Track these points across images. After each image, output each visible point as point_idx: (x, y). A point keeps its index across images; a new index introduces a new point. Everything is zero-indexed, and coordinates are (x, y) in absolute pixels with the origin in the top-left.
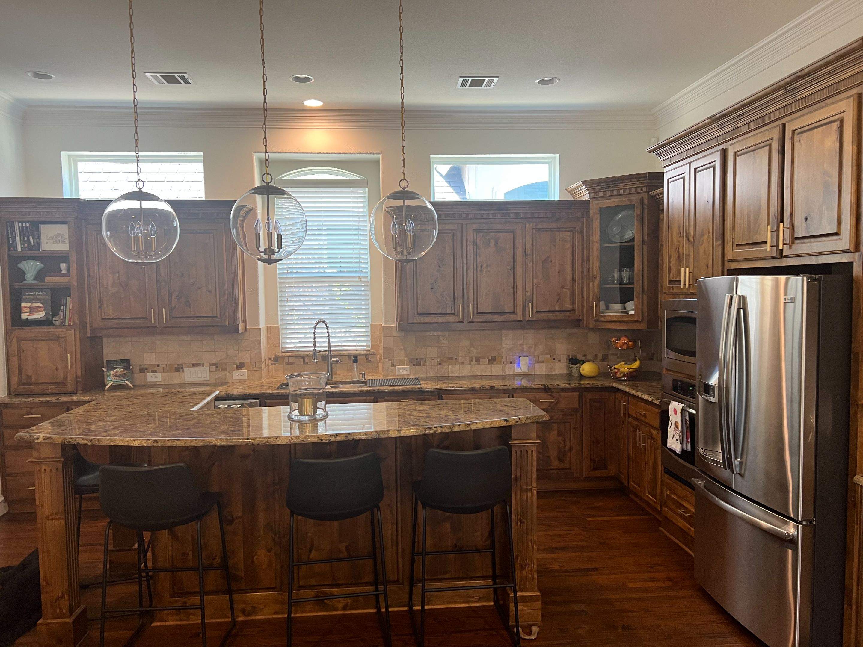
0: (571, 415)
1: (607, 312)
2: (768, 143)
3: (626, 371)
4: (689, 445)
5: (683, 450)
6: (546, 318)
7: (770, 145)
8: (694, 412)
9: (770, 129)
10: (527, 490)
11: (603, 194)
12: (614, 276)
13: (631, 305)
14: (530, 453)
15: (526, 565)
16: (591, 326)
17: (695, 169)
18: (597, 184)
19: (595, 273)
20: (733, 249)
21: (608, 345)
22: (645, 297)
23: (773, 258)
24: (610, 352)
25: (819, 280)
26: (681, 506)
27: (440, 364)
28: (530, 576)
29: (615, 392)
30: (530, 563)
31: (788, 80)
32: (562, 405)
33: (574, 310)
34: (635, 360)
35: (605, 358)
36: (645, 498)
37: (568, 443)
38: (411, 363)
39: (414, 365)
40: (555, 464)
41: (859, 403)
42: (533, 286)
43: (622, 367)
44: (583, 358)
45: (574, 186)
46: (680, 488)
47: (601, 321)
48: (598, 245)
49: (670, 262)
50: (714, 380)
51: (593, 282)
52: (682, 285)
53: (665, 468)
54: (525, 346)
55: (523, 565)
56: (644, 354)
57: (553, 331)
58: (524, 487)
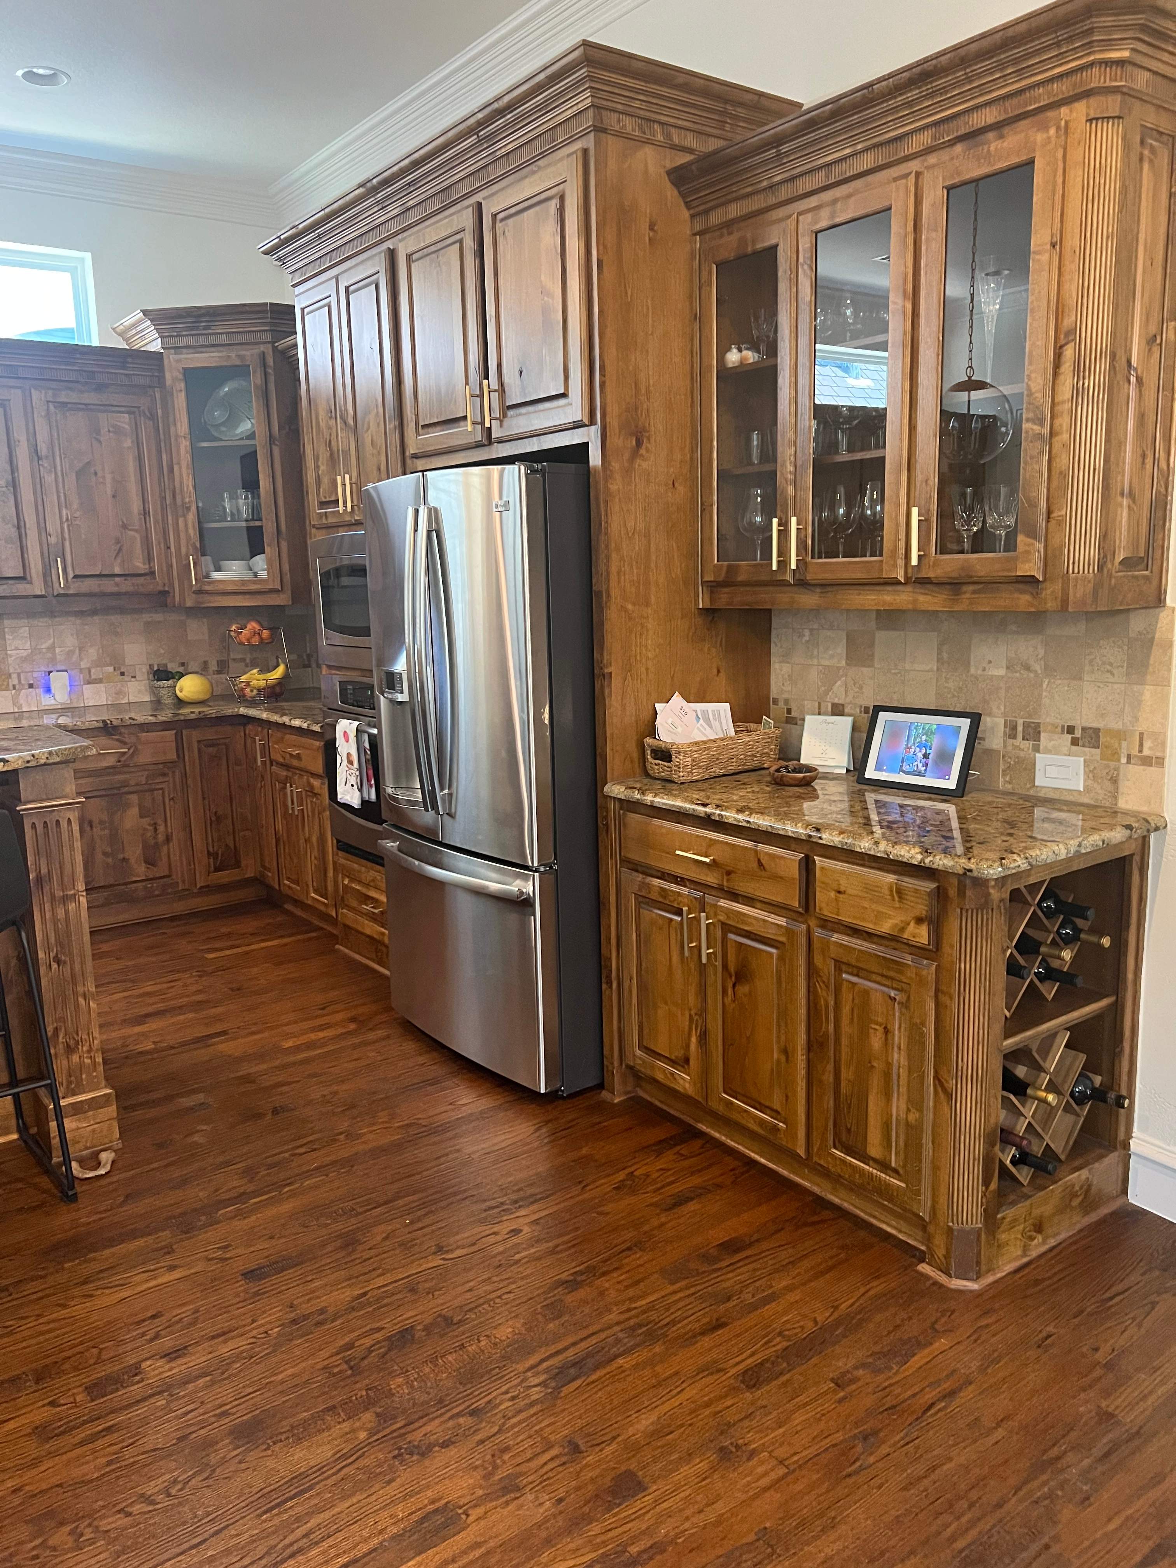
0: (164, 775)
1: (217, 576)
2: (458, 237)
3: (262, 683)
4: (373, 790)
5: (364, 802)
6: (96, 590)
7: (461, 241)
8: (375, 731)
9: (459, 211)
10: (65, 899)
11: (190, 341)
12: (224, 508)
13: (261, 563)
14: (64, 824)
15: (77, 1043)
16: (189, 604)
17: (347, 288)
18: (172, 318)
19: (187, 500)
20: (417, 434)
21: (226, 642)
22: (284, 545)
23: (478, 445)
24: (232, 656)
25: (543, 472)
26: (367, 899)
28: (87, 1061)
29: (244, 725)
30: (85, 1037)
31: (480, 116)
32: (145, 757)
33: (152, 573)
34: (278, 665)
35: (222, 667)
36: (309, 902)
37: (161, 828)
40: (141, 871)
41: (606, 671)
42: (62, 523)
43: (256, 679)
44: (181, 669)
45: (128, 321)
46: (363, 869)
47: (207, 592)
48: (188, 443)
49: (317, 467)
50: (400, 666)
51: (184, 516)
52: (341, 509)
53: (338, 841)
54: (57, 650)
55: (72, 1043)
56: (294, 657)
57: (115, 618)
58: (59, 894)
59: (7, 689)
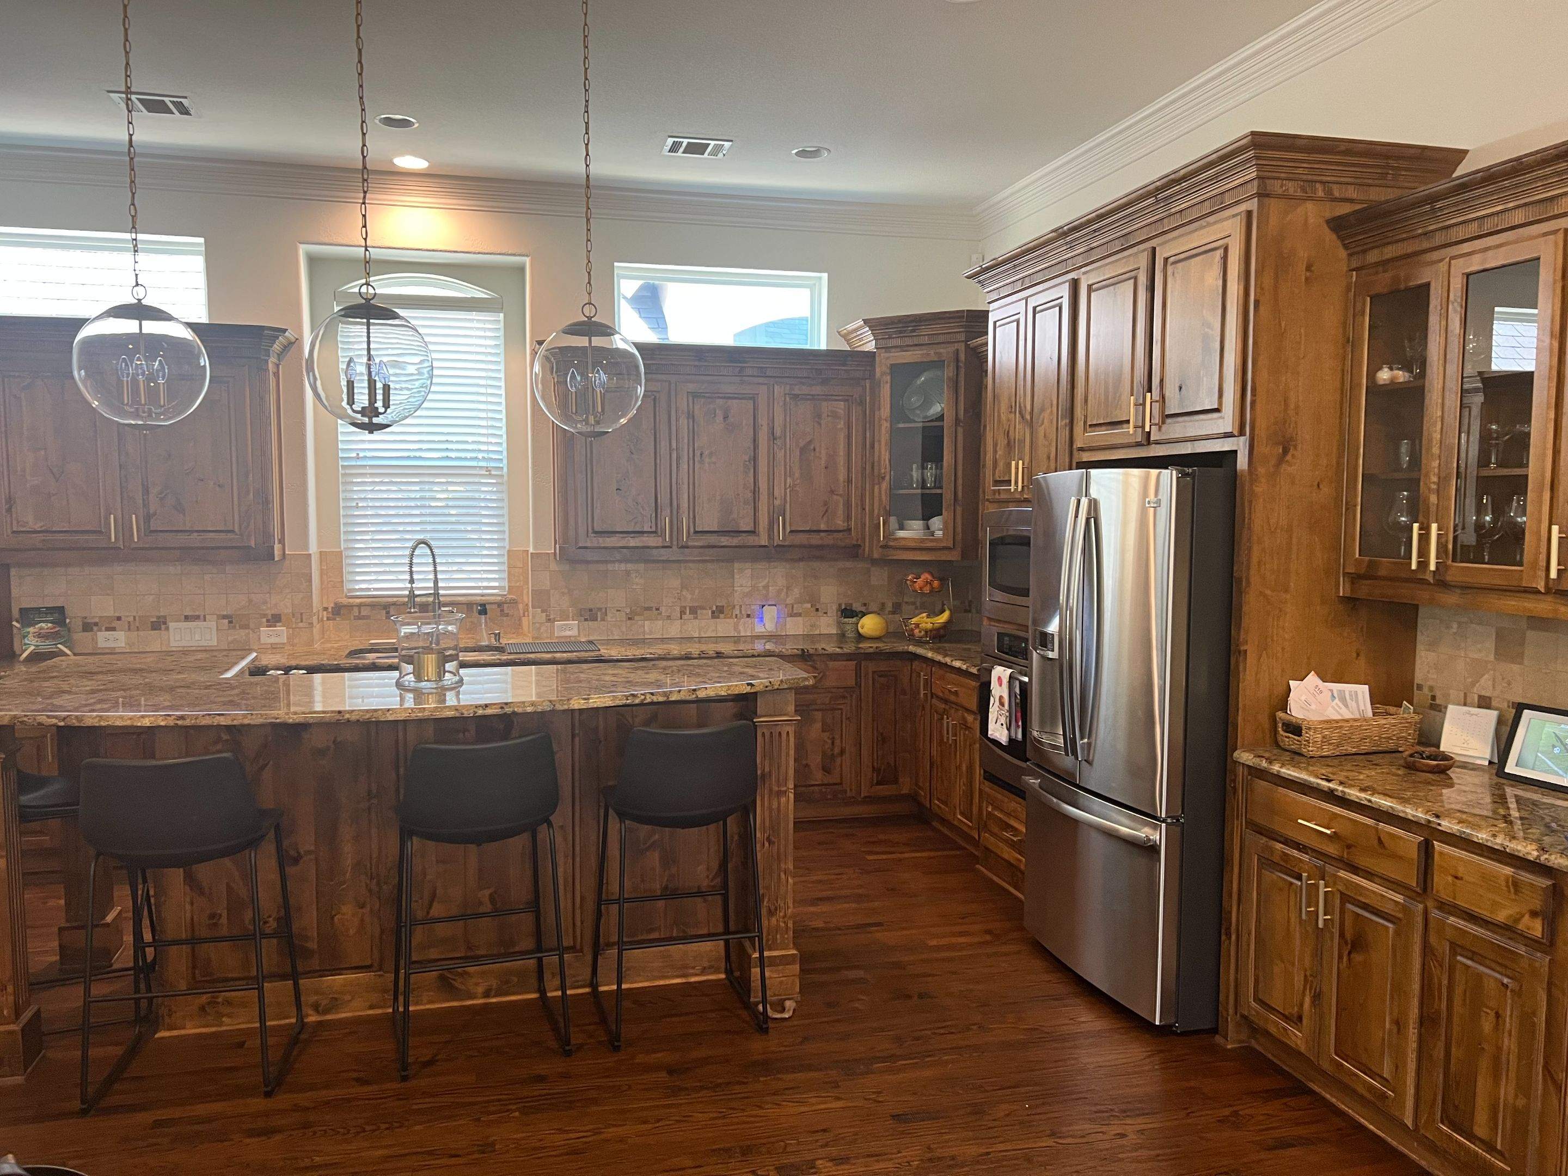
0: (844, 697)
1: (901, 534)
2: (1133, 274)
3: (929, 626)
4: (1020, 731)
5: (1011, 740)
6: (806, 542)
7: (1136, 278)
8: (1026, 679)
9: (1136, 254)
10: (779, 794)
11: (898, 342)
12: (912, 476)
13: (937, 523)
14: (784, 735)
15: (776, 909)
16: (876, 556)
17: (1035, 308)
18: (887, 324)
19: (883, 471)
20: (1085, 431)
21: (901, 587)
22: (959, 509)
23: (1138, 444)
24: (905, 600)
25: (1192, 475)
26: (1008, 827)
27: (630, 619)
28: (782, 925)
29: (912, 661)
30: (782, 905)
31: (1158, 184)
32: (831, 682)
33: (849, 530)
34: (943, 611)
35: (897, 608)
36: (956, 823)
37: (838, 742)
38: (581, 616)
39: (586, 620)
40: (818, 777)
41: (1242, 648)
42: (785, 489)
43: (924, 622)
44: (863, 609)
45: (851, 327)
46: (1006, 800)
47: (891, 547)
48: (888, 425)
49: (995, 452)
50: (1053, 627)
51: (879, 484)
52: (1012, 488)
53: (985, 772)
54: (770, 589)
55: (773, 908)
56: (957, 603)
57: (816, 564)
58: (775, 788)
59: (731, 617)
